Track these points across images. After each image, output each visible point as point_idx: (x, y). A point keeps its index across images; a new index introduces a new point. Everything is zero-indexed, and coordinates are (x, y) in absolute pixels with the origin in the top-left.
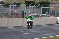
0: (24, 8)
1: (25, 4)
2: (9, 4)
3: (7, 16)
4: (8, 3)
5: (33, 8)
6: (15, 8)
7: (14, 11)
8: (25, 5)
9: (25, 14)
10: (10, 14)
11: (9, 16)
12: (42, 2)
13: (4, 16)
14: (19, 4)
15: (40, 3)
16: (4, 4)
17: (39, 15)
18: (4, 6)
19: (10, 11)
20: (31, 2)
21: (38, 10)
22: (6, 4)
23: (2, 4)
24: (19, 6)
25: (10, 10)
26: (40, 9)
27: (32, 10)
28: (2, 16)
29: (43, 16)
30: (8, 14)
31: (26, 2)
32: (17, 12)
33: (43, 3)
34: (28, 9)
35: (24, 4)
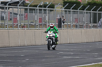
0: (62, 13)
1: (64, 6)
2: (36, 6)
3: (31, 26)
4: (33, 4)
5: (77, 13)
6: (45, 13)
7: (45, 18)
8: (63, 8)
9: (64, 23)
10: (38, 23)
11: (35, 26)
12: (93, 2)
13: (27, 27)
14: (52, 6)
15: (89, 4)
16: (27, 6)
17: (87, 26)
18: (26, 9)
19: (37, 18)
20: (74, 3)
21: (85, 16)
22: (30, 6)
23: (24, 6)
24: (53, 10)
25: (36, 16)
26: (89, 15)
27: (75, 16)
28: (23, 27)
29: (94, 27)
30: (33, 24)
31: (65, 3)
32: (49, 20)
33: (95, 4)
34: (68, 15)
35: (61, 6)
